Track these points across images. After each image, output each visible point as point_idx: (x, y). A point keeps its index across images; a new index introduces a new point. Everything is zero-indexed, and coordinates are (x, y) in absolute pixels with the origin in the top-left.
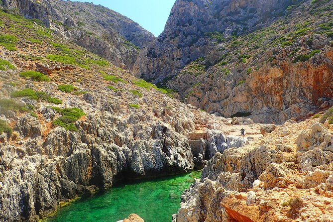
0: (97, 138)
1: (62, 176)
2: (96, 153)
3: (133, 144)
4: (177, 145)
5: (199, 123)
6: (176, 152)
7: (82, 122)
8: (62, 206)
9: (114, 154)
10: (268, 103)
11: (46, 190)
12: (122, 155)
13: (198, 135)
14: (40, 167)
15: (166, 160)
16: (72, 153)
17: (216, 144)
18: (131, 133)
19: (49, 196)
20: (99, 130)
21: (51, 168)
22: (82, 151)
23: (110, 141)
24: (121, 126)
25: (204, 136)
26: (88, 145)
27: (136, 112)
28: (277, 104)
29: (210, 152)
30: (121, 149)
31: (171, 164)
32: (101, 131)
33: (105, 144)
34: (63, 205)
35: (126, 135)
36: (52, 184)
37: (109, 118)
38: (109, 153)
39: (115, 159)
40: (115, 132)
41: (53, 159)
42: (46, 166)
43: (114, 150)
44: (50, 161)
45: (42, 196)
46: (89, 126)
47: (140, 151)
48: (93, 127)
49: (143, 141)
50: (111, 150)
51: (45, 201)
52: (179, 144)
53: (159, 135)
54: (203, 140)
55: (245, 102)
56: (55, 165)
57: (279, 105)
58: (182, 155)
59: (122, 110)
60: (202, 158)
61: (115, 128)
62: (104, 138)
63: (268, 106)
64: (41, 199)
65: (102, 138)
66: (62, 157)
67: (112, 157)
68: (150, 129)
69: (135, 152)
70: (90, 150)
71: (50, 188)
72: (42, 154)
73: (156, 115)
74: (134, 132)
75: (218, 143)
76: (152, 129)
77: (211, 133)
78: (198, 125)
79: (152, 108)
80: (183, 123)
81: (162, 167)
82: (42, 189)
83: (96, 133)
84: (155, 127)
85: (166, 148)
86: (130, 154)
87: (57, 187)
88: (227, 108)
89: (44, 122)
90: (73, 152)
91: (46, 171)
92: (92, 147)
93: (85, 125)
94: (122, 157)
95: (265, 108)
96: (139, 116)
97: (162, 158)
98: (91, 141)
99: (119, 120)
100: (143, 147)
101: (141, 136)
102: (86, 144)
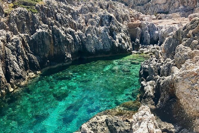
0: (56, 21)
1: (28, 50)
2: (56, 34)
3: (86, 29)
4: (120, 31)
5: (133, 17)
6: (121, 36)
7: (42, 6)
8: (31, 77)
9: (71, 36)
10: (184, 3)
11: (14, 62)
12: (78, 37)
13: (134, 25)
14: (6, 41)
15: (113, 43)
16: (36, 32)
17: (149, 31)
18: (83, 21)
19: (18, 67)
20: (57, 15)
21: (17, 42)
22: (44, 31)
23: (67, 25)
24: (75, 15)
25: (139, 26)
26: (49, 27)
27: (85, 4)
28: (192, 3)
29: (144, 38)
30: (77, 33)
31: (117, 45)
32: (59, 15)
33: (63, 27)
34: (33, 77)
35: (79, 22)
36: (20, 57)
37: (64, 7)
38: (67, 35)
39: (72, 40)
40: (70, 19)
41: (18, 35)
42: (12, 41)
43: (71, 33)
44: (15, 37)
45: (11, 67)
46: (48, 9)
47: (92, 35)
48: (52, 11)
49: (94, 27)
50: (68, 33)
51: (15, 71)
52: (122, 31)
53: (106, 23)
54: (139, 29)
55: (164, 4)
56: (21, 40)
57: (193, 3)
58: (125, 39)
59: (74, 2)
60: (139, 42)
61: (70, 16)
62: (62, 22)
63: (183, 5)
64: (11, 69)
65: (60, 22)
66: (27, 34)
67: (70, 39)
68: (98, 18)
69: (88, 35)
70: (51, 31)
71: (18, 61)
72: (7, 30)
73: (101, 7)
74: (85, 20)
75: (151, 31)
76: (100, 17)
77: (145, 23)
78: (132, 18)
79: (98, 2)
80: (122, 16)
81: (110, 48)
82: (10, 60)
83: (55, 17)
84: (103, 16)
85: (112, 33)
86: (84, 37)
87: (25, 60)
88: (149, 9)
89: (6, 3)
90: (36, 30)
91: (12, 44)
92: (53, 28)
93: (45, 8)
94: (78, 39)
95: (181, 7)
96: (89, 8)
97: (110, 41)
98: (51, 23)
99: (73, 10)
100: (94, 32)
101: (92, 23)
102: (47, 25)
